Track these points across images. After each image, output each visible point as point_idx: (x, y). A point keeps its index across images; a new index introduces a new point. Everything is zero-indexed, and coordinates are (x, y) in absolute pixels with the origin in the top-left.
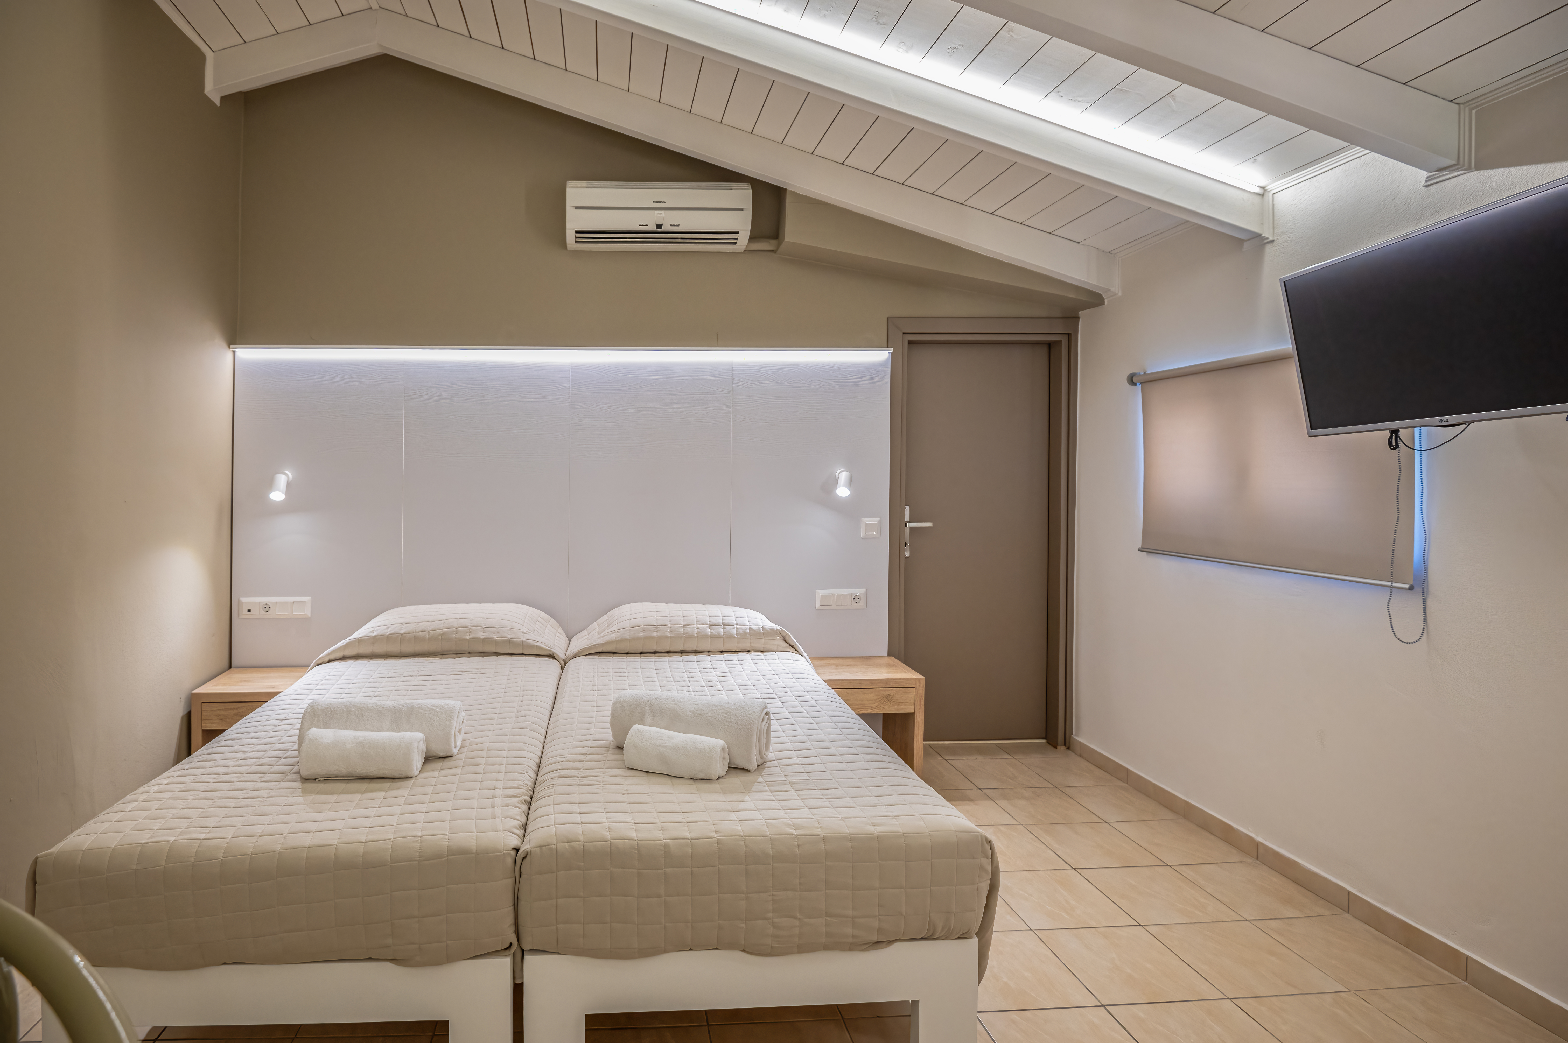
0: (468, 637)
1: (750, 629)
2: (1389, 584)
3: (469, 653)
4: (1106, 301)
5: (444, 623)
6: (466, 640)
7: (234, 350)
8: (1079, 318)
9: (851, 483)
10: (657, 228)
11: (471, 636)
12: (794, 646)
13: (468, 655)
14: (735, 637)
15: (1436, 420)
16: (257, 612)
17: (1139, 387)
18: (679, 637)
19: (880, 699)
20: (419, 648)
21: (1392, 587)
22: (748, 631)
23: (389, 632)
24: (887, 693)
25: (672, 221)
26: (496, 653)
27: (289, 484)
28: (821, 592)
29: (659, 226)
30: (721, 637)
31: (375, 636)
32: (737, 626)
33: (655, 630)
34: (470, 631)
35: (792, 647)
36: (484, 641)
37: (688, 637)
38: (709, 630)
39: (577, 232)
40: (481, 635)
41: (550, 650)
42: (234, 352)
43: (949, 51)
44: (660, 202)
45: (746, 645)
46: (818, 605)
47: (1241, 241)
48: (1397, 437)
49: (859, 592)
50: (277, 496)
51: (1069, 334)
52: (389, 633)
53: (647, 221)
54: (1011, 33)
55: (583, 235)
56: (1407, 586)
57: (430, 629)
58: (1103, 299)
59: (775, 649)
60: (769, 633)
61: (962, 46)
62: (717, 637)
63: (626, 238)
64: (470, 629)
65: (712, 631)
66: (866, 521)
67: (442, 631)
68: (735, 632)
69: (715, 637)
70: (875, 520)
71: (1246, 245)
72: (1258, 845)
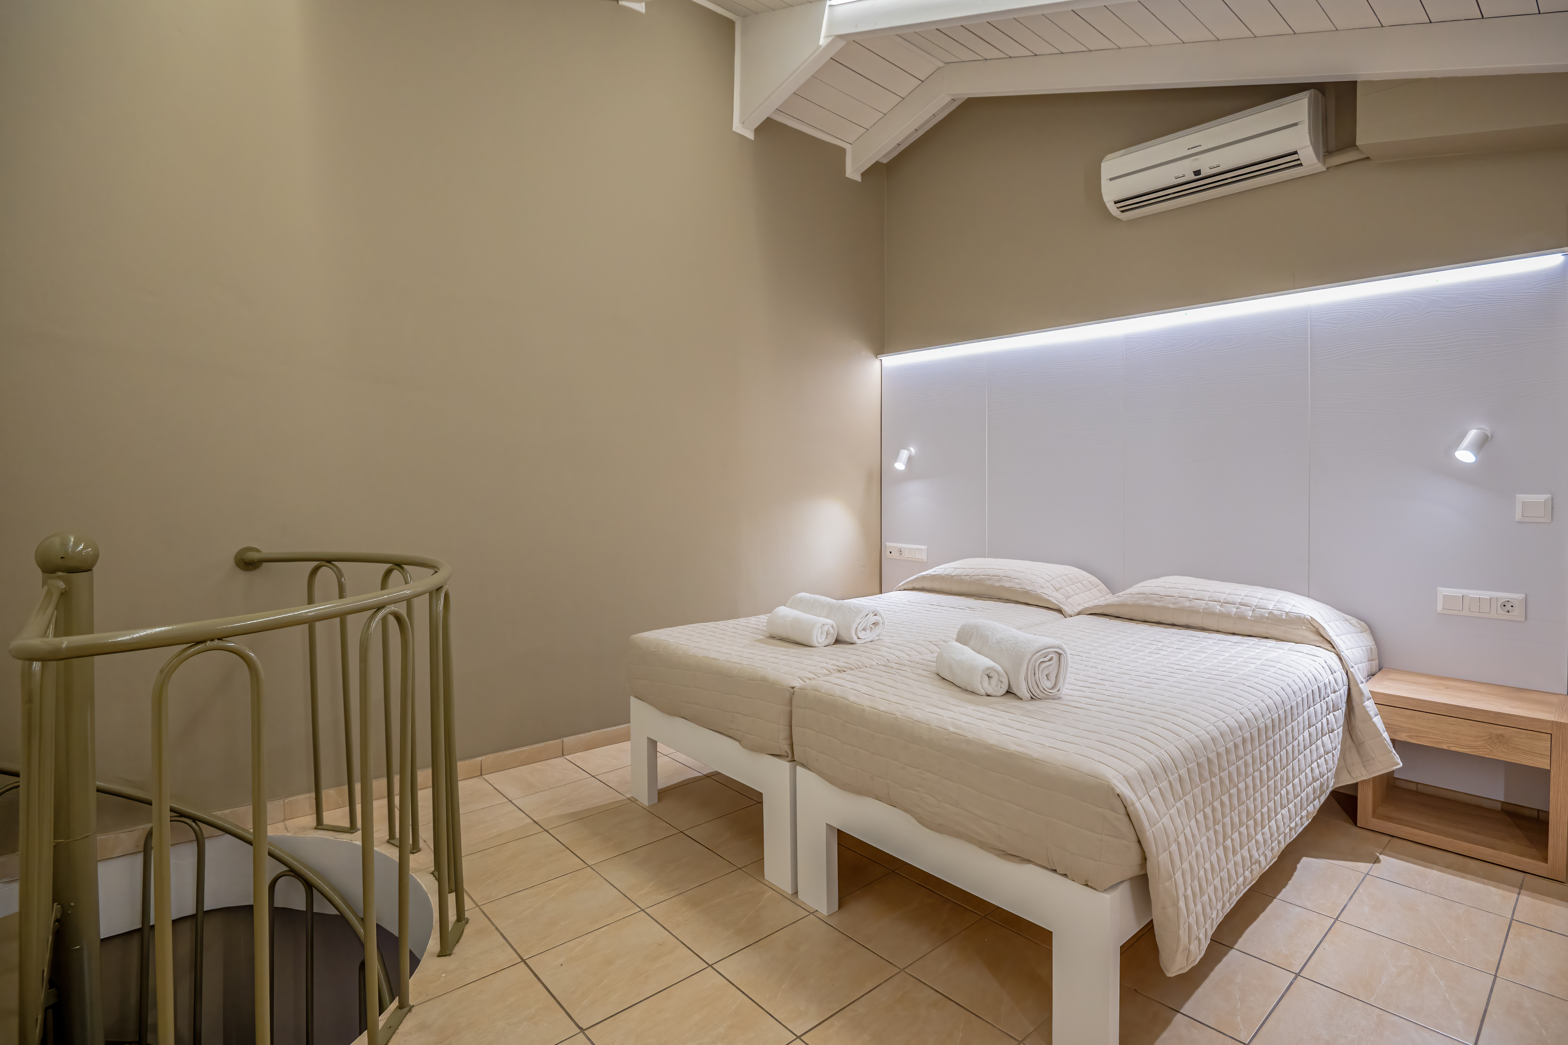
0: (997, 584)
5: (983, 572)
7: (881, 358)
9: (1482, 444)
10: (1195, 175)
11: (999, 584)
14: (1249, 620)
16: (895, 554)
18: (1182, 610)
19: (1485, 738)
22: (1267, 615)
24: (1499, 732)
26: (1017, 601)
27: (910, 459)
28: (1443, 591)
29: (1197, 173)
31: (934, 575)
33: (1159, 599)
34: (1000, 580)
36: (1009, 589)
37: (1193, 611)
38: (1219, 607)
39: (1116, 203)
40: (1007, 585)
41: (1058, 605)
42: (881, 360)
44: (1195, 147)
45: (1260, 630)
46: (1440, 608)
49: (1516, 597)
50: (900, 466)
53: (1184, 170)
55: (1127, 203)
62: (1228, 616)
63: (1169, 194)
65: (1222, 609)
66: (1522, 497)
67: (980, 577)
68: (1251, 613)
69: (1227, 616)
70: (1541, 497)
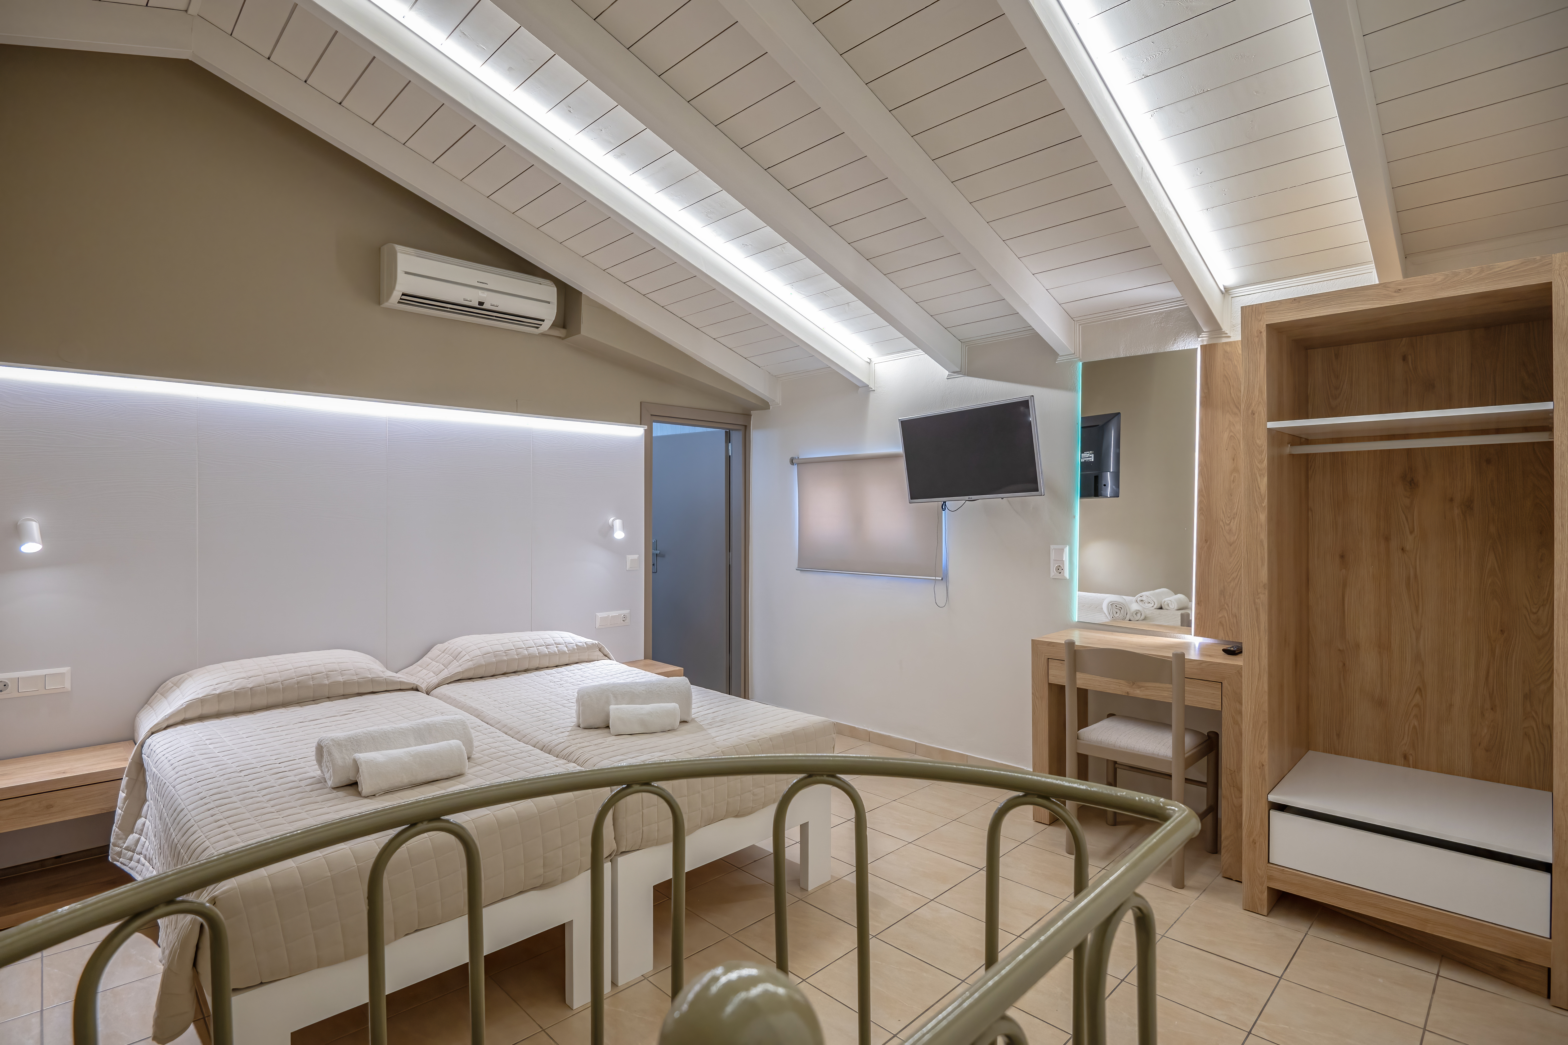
0: (326, 682)
1: (576, 645)
2: (935, 578)
3: (328, 698)
4: (771, 407)
6: (326, 684)
8: (751, 415)
9: (624, 527)
10: (479, 305)
11: (330, 681)
12: (607, 655)
13: (327, 699)
14: (567, 653)
15: (967, 498)
17: (796, 467)
20: (272, 700)
21: (935, 579)
22: (575, 647)
23: (233, 687)
25: (492, 301)
26: (358, 694)
27: (48, 532)
28: (600, 615)
29: (481, 303)
30: (557, 654)
32: (567, 644)
34: (328, 677)
35: (606, 656)
36: (345, 684)
37: (531, 657)
38: (546, 650)
39: (402, 294)
40: (340, 679)
41: (416, 686)
43: (742, 245)
44: (483, 283)
45: (576, 659)
46: (604, 625)
47: (858, 387)
48: (945, 505)
49: (626, 612)
50: (31, 547)
51: (746, 426)
52: (235, 689)
53: (472, 297)
54: (783, 249)
55: (408, 298)
56: (941, 578)
57: (283, 679)
58: (769, 406)
59: (596, 659)
60: (590, 647)
61: (751, 245)
62: (554, 654)
63: (447, 308)
64: (327, 674)
66: (630, 557)
67: (297, 680)
68: (566, 649)
70: (636, 557)
71: (860, 389)
72: (869, 733)
